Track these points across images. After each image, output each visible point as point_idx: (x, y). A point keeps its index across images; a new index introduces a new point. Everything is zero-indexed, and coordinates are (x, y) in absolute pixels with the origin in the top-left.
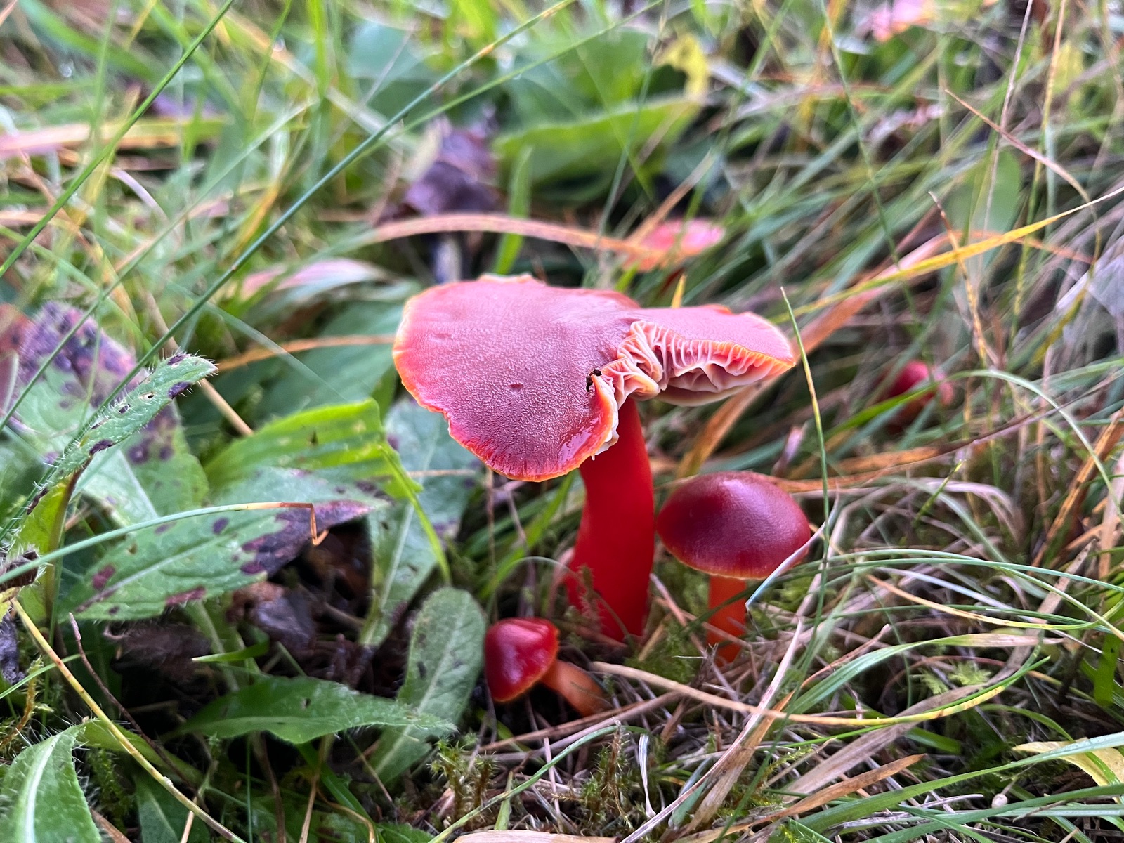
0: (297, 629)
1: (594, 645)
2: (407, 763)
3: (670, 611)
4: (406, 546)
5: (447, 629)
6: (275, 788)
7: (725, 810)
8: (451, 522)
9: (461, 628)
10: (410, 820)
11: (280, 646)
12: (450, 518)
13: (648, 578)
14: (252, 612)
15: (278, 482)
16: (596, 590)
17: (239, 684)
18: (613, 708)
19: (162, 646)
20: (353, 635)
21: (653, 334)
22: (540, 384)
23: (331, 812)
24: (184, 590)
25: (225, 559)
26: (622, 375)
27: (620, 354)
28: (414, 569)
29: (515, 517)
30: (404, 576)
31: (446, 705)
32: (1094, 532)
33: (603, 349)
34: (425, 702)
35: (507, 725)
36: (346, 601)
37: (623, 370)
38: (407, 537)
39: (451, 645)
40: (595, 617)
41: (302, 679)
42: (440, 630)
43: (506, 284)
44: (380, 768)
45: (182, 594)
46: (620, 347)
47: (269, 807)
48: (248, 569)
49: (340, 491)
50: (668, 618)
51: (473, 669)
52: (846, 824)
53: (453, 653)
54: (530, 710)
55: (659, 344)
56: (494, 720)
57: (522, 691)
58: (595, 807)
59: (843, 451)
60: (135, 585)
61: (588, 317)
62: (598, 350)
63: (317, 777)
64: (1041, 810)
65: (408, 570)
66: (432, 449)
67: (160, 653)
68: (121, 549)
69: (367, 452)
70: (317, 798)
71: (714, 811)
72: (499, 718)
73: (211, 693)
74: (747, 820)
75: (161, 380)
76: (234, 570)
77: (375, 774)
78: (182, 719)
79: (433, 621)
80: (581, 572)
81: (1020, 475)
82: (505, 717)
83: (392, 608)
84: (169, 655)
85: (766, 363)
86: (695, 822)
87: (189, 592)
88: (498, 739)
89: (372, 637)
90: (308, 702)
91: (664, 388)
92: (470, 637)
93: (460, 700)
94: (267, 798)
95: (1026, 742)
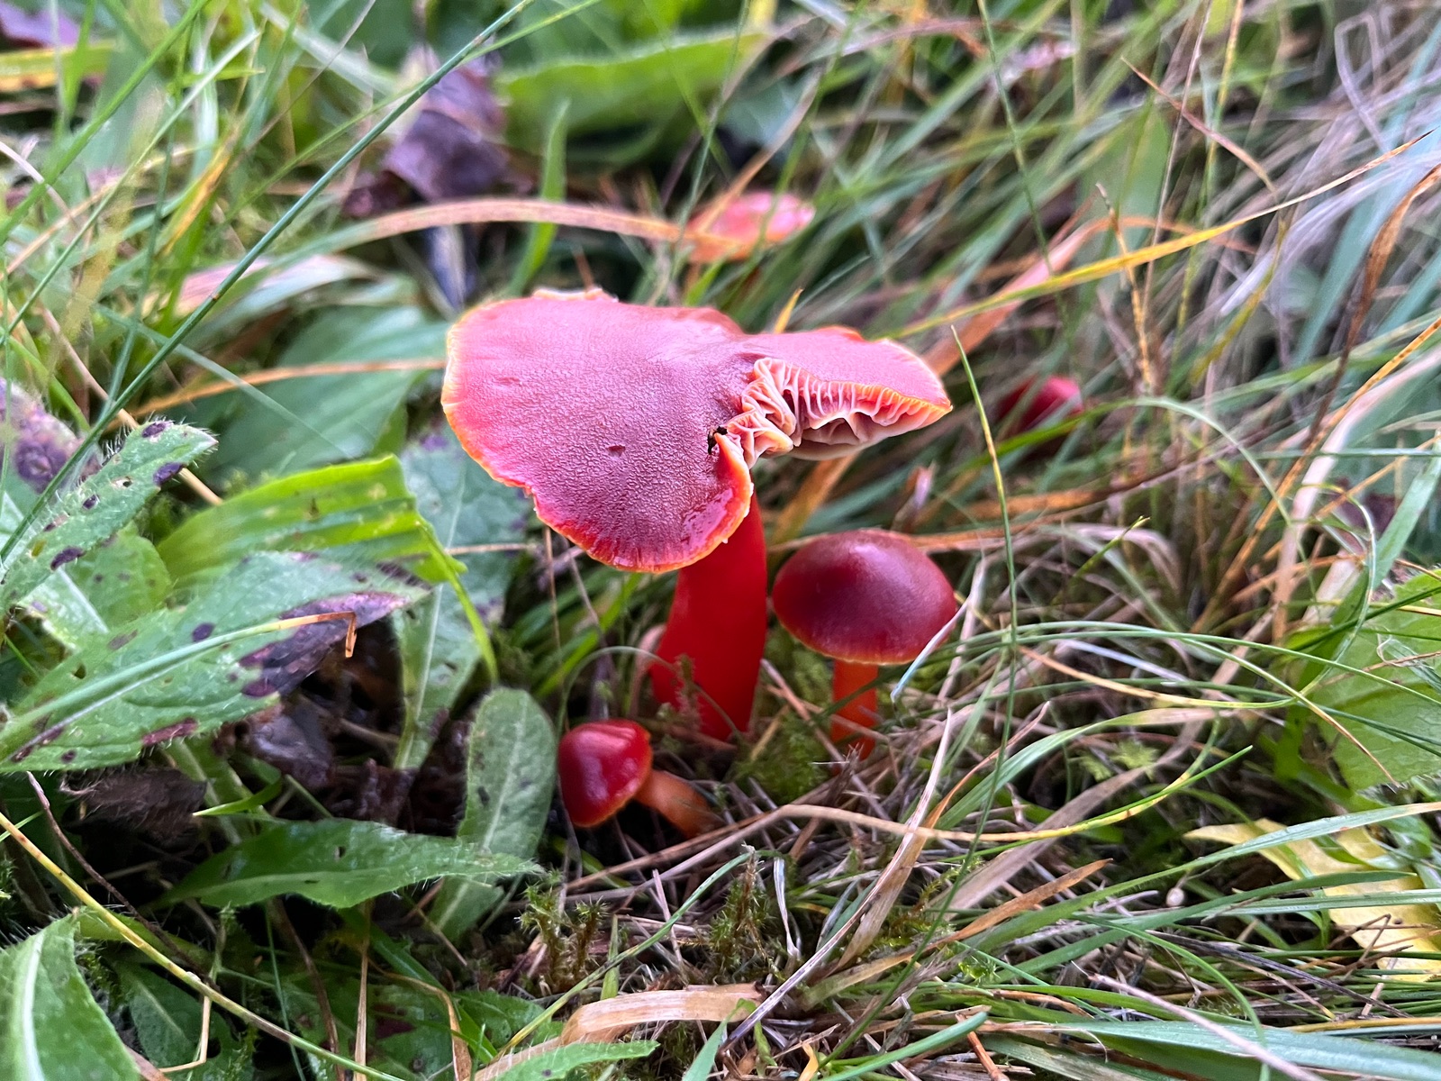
0: (310, 756)
1: (690, 746)
2: (476, 914)
3: (786, 701)
4: (439, 638)
5: (506, 741)
6: (308, 960)
7: (883, 940)
8: (493, 602)
9: (523, 740)
10: (494, 984)
11: (290, 778)
12: (491, 596)
13: (758, 665)
14: (247, 739)
15: (276, 571)
16: (697, 683)
17: (240, 833)
18: (724, 824)
19: (141, 797)
20: (384, 758)
21: (781, 373)
22: (646, 445)
23: (390, 984)
24: (165, 724)
25: (218, 680)
26: (751, 431)
27: (745, 404)
28: (452, 666)
29: (582, 589)
30: (442, 677)
31: (516, 837)
32: (1265, 582)
33: (721, 397)
34: (489, 837)
35: (592, 854)
36: (363, 712)
37: (752, 425)
38: (438, 626)
39: (514, 760)
40: (695, 714)
41: (328, 823)
42: (500, 745)
43: (570, 302)
44: (443, 921)
45: (163, 729)
46: (744, 395)
47: (304, 985)
48: (252, 691)
49: (361, 580)
50: (785, 711)
51: (544, 789)
52: (1018, 942)
53: (517, 770)
54: (621, 834)
55: (789, 388)
56: (578, 851)
57: (612, 812)
58: (727, 949)
59: (972, 491)
60: (92, 719)
61: (695, 352)
62: (714, 398)
63: (367, 943)
64: (1233, 908)
65: (444, 669)
66: (458, 508)
67: (139, 808)
68: (62, 671)
69: (390, 524)
70: (370, 969)
71: (870, 941)
72: (582, 846)
73: (202, 846)
74: (908, 948)
75: (137, 459)
76: (233, 693)
77: (437, 929)
78: (167, 885)
79: (489, 734)
80: (679, 664)
81: (1179, 515)
82: (588, 844)
83: (430, 719)
84: (152, 808)
85: (923, 410)
86: (847, 957)
87: (174, 726)
88: (585, 874)
89: (410, 757)
90: (342, 851)
91: (798, 443)
92: (535, 748)
93: (534, 829)
94: (299, 976)
95: (1197, 827)
